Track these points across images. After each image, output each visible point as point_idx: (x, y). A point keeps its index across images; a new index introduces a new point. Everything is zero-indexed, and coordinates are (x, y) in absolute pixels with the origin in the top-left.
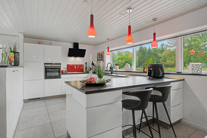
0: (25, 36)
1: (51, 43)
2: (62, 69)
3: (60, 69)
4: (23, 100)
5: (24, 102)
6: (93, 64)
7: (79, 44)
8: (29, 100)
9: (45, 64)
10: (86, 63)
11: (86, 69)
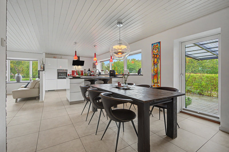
0: (46, 54)
1: (61, 57)
2: (68, 73)
3: (67, 73)
4: (45, 91)
5: (46, 92)
6: (89, 70)
7: (80, 57)
8: (49, 91)
9: (58, 70)
10: (85, 70)
11: (85, 73)
